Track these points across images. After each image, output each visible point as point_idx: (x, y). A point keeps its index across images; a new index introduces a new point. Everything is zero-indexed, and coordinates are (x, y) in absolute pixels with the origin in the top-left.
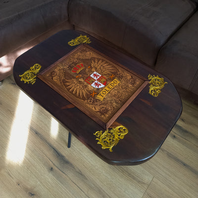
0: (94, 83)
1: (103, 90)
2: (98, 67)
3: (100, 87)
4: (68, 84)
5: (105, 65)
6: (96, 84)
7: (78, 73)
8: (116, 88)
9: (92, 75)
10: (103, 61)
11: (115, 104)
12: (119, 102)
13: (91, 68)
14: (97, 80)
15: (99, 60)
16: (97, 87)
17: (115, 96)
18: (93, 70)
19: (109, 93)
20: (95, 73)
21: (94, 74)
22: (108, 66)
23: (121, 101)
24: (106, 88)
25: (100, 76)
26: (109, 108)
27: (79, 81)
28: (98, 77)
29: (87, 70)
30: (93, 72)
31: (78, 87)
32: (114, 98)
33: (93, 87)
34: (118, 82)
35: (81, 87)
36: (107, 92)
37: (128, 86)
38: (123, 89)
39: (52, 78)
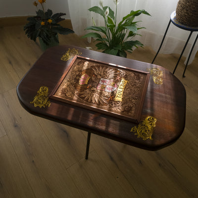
0: (106, 89)
1: (118, 92)
2: (102, 74)
3: (113, 90)
4: (83, 96)
5: (107, 70)
7: (87, 83)
8: (127, 87)
9: (101, 81)
10: (103, 67)
11: (133, 100)
12: (136, 98)
13: (96, 76)
15: (99, 67)
16: (111, 91)
17: (130, 94)
18: (99, 77)
19: (124, 92)
20: (102, 79)
22: (111, 70)
24: (119, 89)
25: (108, 80)
26: (132, 106)
27: (92, 91)
28: (107, 82)
29: (93, 79)
30: (100, 79)
31: (95, 96)
32: (131, 96)
33: (107, 92)
34: (126, 82)
35: (97, 95)
36: (122, 93)
37: (135, 82)
38: (133, 86)
39: (66, 95)
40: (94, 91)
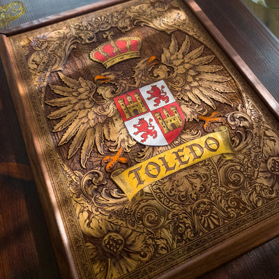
0: (136, 121)
1: (155, 159)
2: (181, 70)
3: (150, 141)
4: (58, 90)
5: (208, 68)
6: (143, 126)
8: (202, 171)
9: (149, 88)
10: (207, 51)
11: (167, 233)
12: (189, 234)
13: (158, 62)
14: (154, 112)
15: (195, 43)
16: (139, 138)
17: (184, 199)
18: (161, 72)
19: (170, 177)
20: (160, 84)
21: (155, 88)
22: (218, 78)
23: (196, 234)
24: (169, 155)
25: (172, 100)
26: (139, 246)
27: (97, 94)
28: (163, 103)
29: (141, 65)
30: (157, 78)
31: (82, 114)
32: (178, 208)
33: (128, 132)
34: (223, 149)
35: (91, 116)
36: (164, 173)
37: (250, 179)
38: (227, 182)
39: (28, 57)
40: (97, 99)
